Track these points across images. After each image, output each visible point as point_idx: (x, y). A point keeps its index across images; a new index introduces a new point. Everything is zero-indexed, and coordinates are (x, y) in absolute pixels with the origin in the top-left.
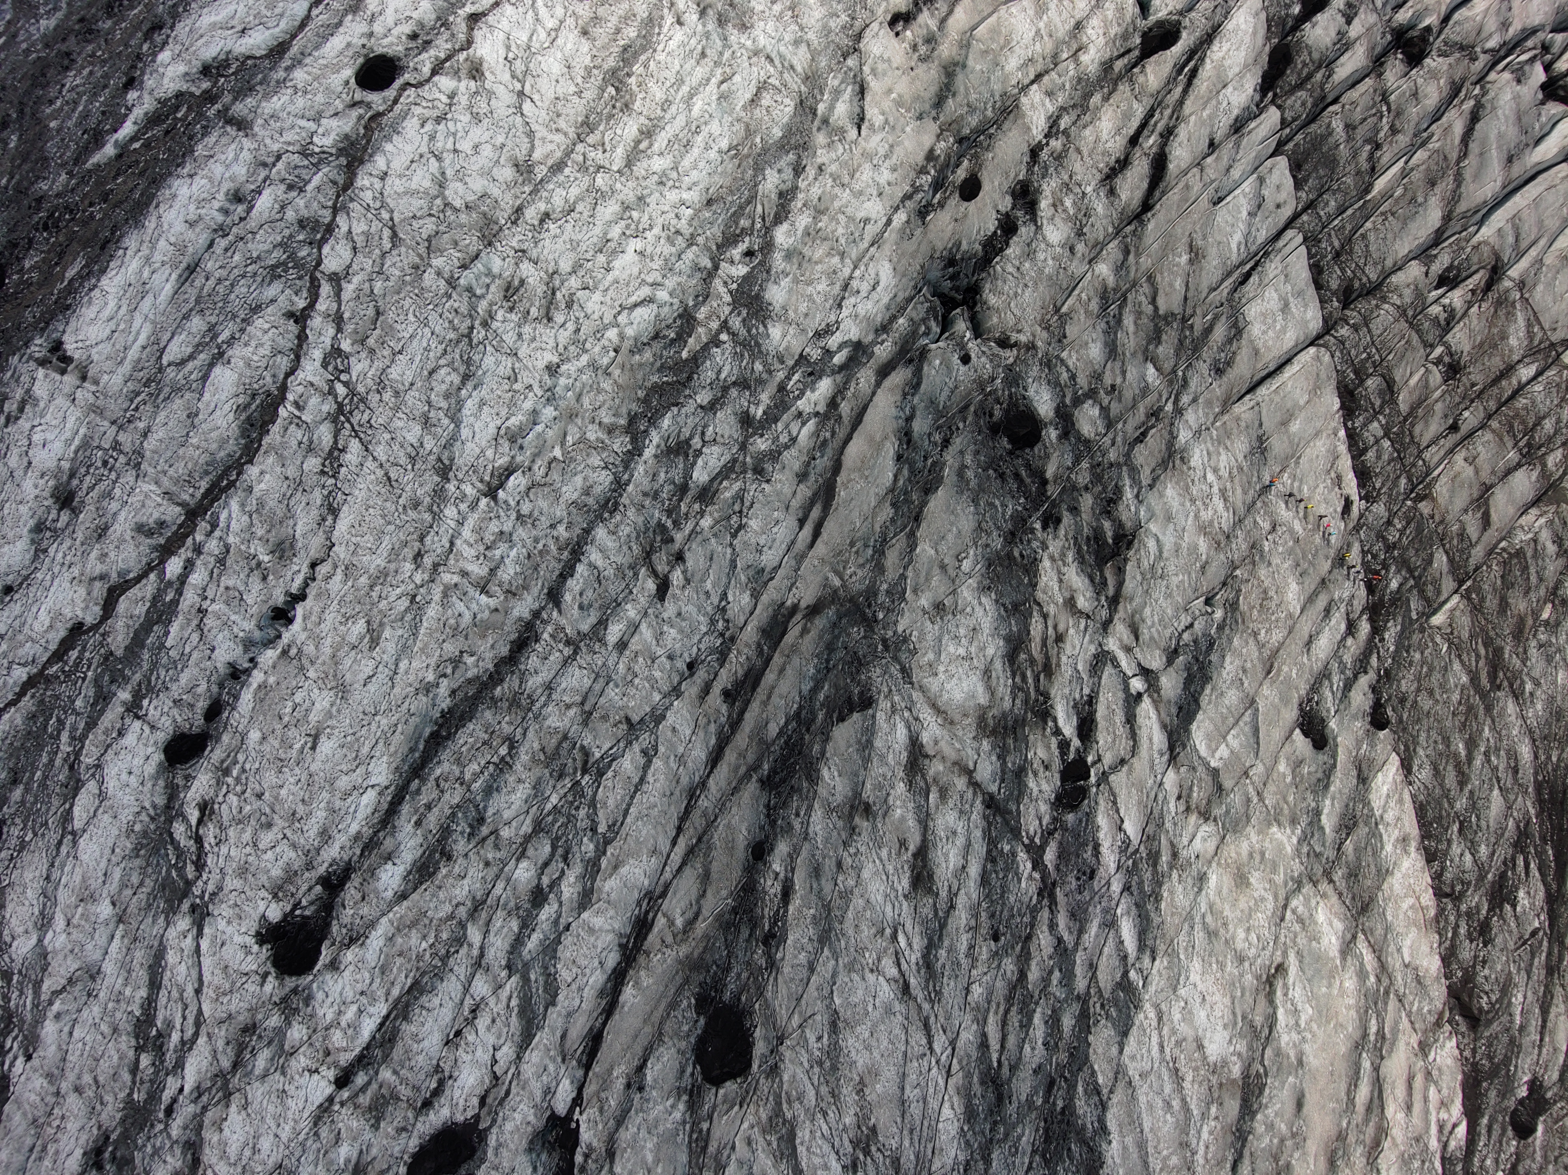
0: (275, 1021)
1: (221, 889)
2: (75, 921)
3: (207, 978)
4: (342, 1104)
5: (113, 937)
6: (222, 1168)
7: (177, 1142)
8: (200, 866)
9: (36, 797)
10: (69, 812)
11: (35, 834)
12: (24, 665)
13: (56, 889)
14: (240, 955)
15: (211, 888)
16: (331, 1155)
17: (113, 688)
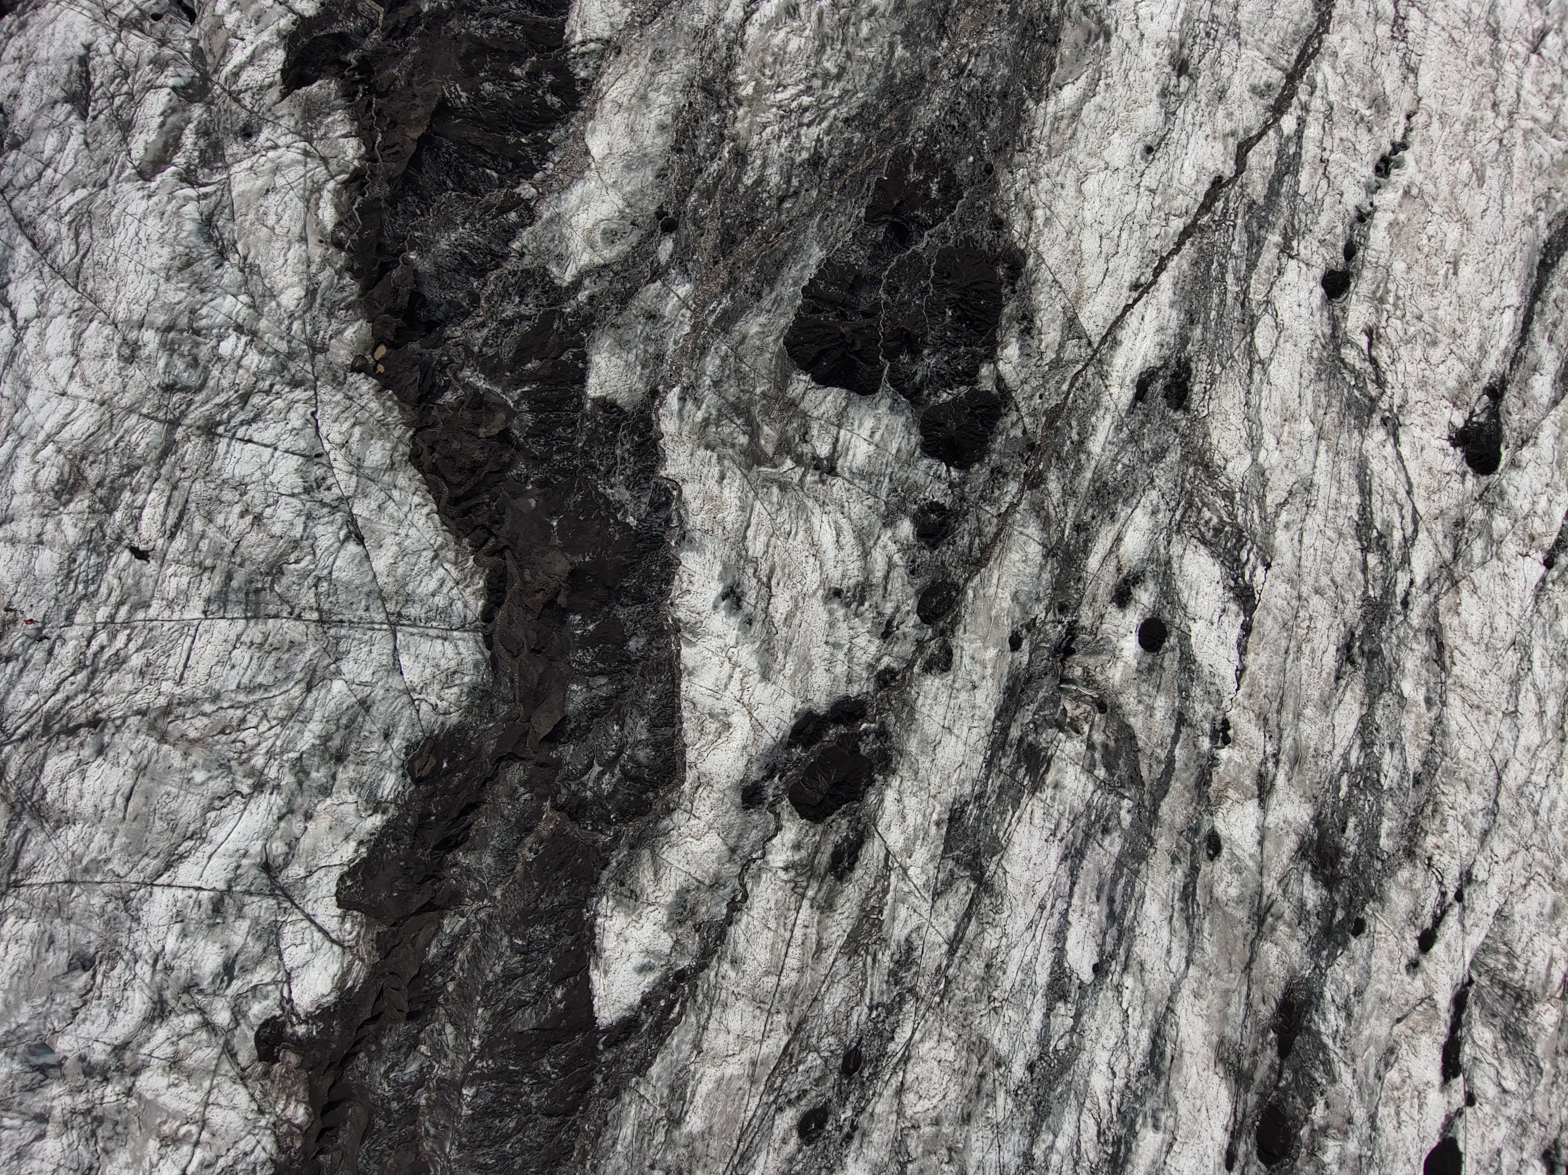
0: (1479, 514)
1: (1406, 401)
2: (1284, 438)
3: (1415, 480)
4: (1553, 583)
5: (1317, 453)
6: (1467, 647)
7: (1419, 630)
8: (1381, 383)
9: (1216, 334)
10: (1251, 344)
11: (1224, 368)
12: (1179, 216)
13: (1258, 412)
14: (1440, 456)
15: (1397, 401)
16: (1557, 628)
17: (1262, 232)
